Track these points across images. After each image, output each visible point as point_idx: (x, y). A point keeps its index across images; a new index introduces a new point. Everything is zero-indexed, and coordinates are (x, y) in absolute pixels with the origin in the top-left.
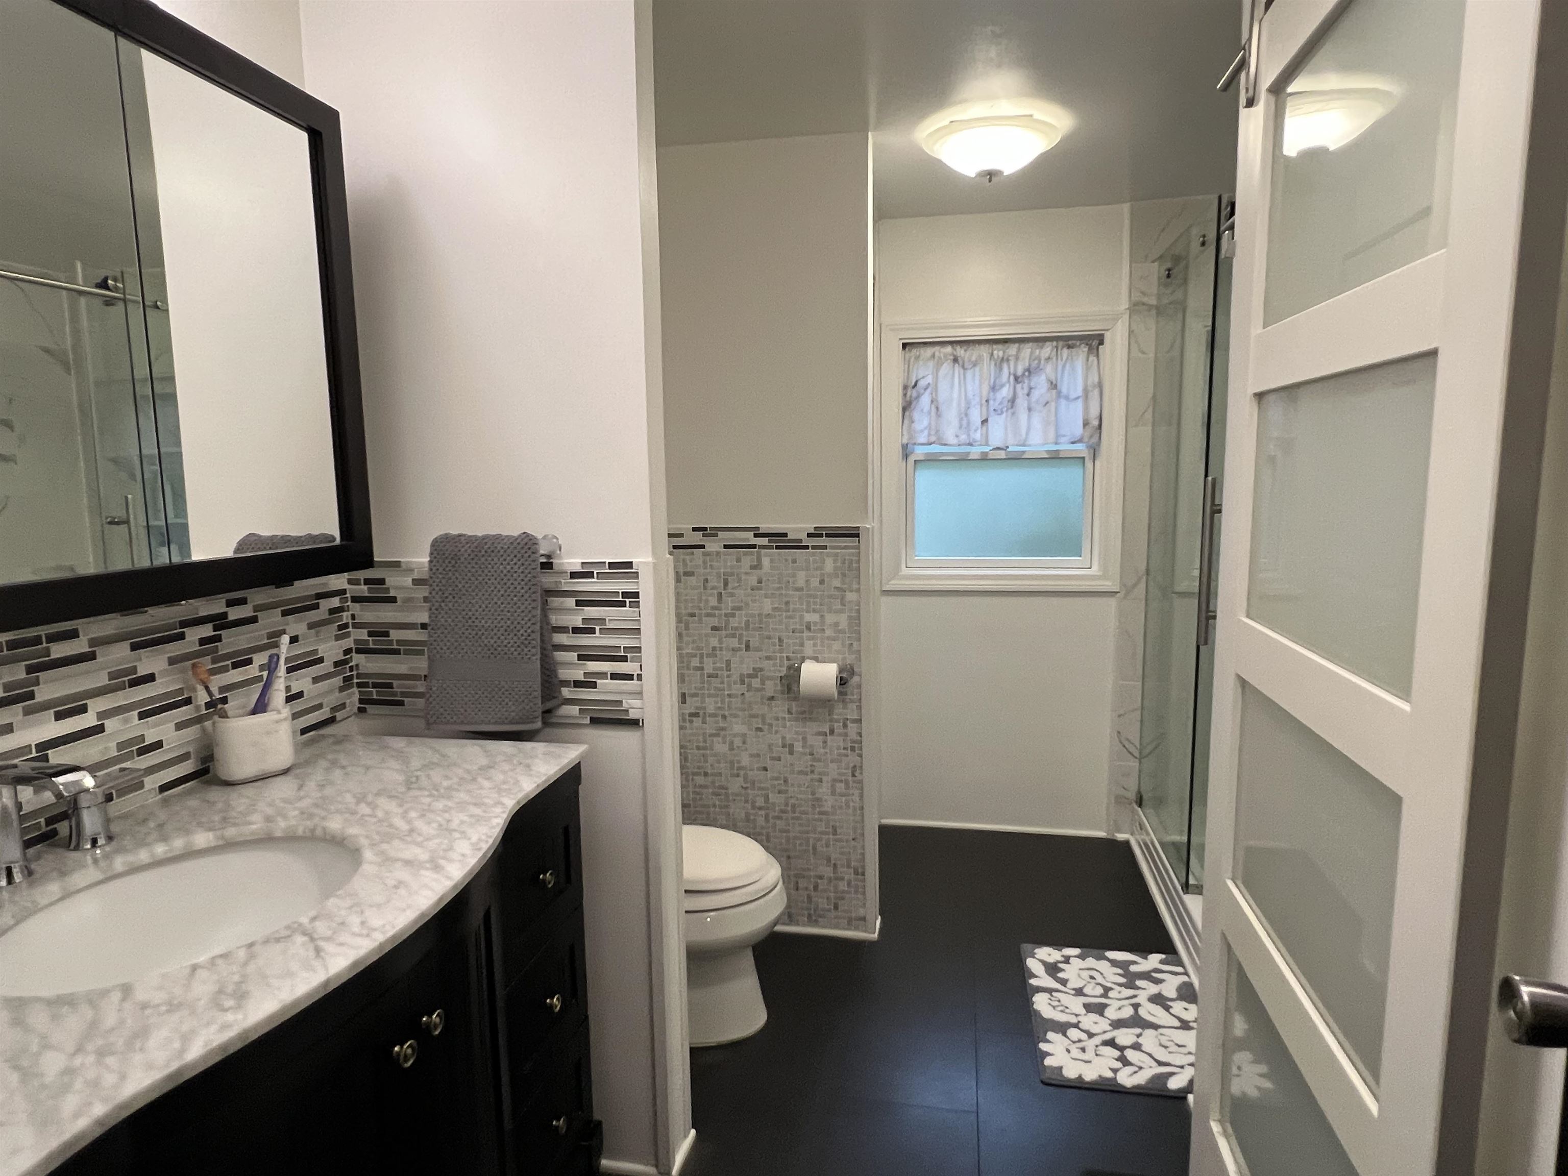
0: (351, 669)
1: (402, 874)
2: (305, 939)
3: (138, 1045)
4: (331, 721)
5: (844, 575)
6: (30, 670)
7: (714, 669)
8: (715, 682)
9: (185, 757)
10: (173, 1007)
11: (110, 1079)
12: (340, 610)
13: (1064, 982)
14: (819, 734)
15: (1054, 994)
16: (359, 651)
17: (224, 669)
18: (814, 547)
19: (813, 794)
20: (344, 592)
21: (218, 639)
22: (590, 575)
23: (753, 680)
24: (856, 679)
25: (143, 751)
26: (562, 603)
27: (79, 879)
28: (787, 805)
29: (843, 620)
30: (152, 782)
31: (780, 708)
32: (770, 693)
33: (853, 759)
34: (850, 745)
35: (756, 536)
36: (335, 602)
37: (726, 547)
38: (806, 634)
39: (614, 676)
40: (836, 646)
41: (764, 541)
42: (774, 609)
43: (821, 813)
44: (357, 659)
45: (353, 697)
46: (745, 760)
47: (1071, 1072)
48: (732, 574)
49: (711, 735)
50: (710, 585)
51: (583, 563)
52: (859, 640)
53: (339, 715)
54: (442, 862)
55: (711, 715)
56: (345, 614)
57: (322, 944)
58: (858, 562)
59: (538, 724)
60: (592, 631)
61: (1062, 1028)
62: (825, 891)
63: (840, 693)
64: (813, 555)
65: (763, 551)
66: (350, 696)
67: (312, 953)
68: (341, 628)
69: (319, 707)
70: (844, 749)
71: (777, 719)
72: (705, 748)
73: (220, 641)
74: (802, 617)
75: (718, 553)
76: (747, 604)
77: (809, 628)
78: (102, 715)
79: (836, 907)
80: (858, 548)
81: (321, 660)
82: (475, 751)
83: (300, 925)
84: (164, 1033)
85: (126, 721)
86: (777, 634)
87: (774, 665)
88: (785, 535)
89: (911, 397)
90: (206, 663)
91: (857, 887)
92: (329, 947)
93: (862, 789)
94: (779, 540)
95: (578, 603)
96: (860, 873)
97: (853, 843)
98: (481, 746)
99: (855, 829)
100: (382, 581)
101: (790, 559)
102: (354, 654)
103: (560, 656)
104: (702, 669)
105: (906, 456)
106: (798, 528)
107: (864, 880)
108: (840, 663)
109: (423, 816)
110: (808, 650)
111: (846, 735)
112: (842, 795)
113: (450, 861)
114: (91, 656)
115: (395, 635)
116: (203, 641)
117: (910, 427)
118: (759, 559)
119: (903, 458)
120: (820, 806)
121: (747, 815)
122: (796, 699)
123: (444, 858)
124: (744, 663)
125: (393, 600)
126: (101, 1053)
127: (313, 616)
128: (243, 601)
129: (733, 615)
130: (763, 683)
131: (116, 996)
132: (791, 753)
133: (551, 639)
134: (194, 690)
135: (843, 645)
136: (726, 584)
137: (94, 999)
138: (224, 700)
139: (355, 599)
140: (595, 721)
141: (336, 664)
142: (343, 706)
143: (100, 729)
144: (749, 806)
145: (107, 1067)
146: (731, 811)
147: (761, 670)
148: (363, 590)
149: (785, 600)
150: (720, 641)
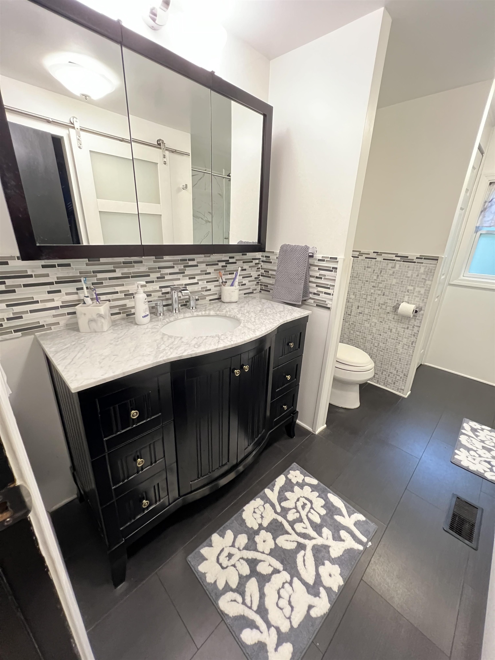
0: (259, 280)
1: (246, 330)
2: (218, 338)
3: (177, 349)
4: (252, 293)
5: (427, 274)
6: (184, 267)
7: (370, 300)
8: (370, 304)
9: (216, 294)
10: (187, 344)
11: (169, 353)
12: (259, 264)
13: (477, 436)
14: (402, 328)
15: (470, 438)
16: (262, 276)
17: (227, 274)
18: (418, 263)
19: (395, 346)
20: (260, 259)
21: (226, 266)
22: (324, 260)
23: (383, 306)
24: (422, 312)
25: (206, 291)
26: (314, 269)
27: (187, 315)
28: (385, 348)
29: (423, 291)
30: (208, 298)
31: (391, 316)
32: (387, 311)
33: (413, 339)
34: (413, 334)
35: (396, 256)
36: (257, 261)
37: (384, 259)
38: (407, 293)
39: (325, 293)
40: (417, 299)
41: (399, 259)
42: (396, 283)
43: (396, 353)
44: (261, 278)
45: (259, 288)
46: (374, 330)
47: (465, 463)
48: (384, 269)
49: (365, 320)
50: (375, 272)
51: (322, 257)
52: (427, 298)
53: (254, 292)
54: (256, 331)
55: (366, 314)
56: (259, 265)
57: (220, 340)
58: (435, 270)
59: (300, 303)
60: (321, 278)
61: (469, 450)
62: (391, 377)
63: (414, 316)
64: (417, 265)
65: (397, 262)
66: (258, 287)
67: (217, 342)
68: (258, 269)
69: (250, 288)
70: (411, 335)
71: (389, 320)
72: (362, 324)
73: (227, 267)
74: (406, 287)
75: (380, 261)
76: (387, 280)
77: (408, 291)
78: (198, 280)
79: (394, 383)
80: (436, 264)
81: (251, 276)
82: (281, 307)
83: (219, 335)
84: (183, 348)
85: (203, 283)
86: (396, 292)
87: (392, 302)
88: (407, 257)
89: (487, 206)
90: (223, 272)
91: (403, 379)
92: (221, 342)
93: (414, 349)
94: (405, 259)
95: (319, 269)
96: (406, 376)
97: (406, 366)
98: (283, 306)
99: (408, 361)
100: (269, 257)
101: (407, 266)
102: (260, 276)
103: (311, 284)
104: (366, 299)
105: (476, 232)
106: (413, 254)
107: (407, 378)
108: (417, 305)
109: (259, 319)
110: (406, 298)
111: (413, 330)
112: (406, 349)
113: (258, 330)
114: (197, 266)
115: (270, 272)
116: (222, 266)
117: (482, 219)
118: (395, 265)
119: (475, 232)
120: (397, 351)
121: (371, 347)
122: (397, 315)
123: (257, 330)
124: (381, 300)
125: (271, 262)
126: (171, 348)
127: (251, 264)
128: (233, 258)
129: (381, 283)
130: (386, 307)
131: (179, 338)
132: (391, 332)
133: (309, 279)
134: (219, 278)
135: (420, 299)
136: (381, 272)
137: (176, 338)
138: (226, 282)
139: (263, 261)
140: (317, 305)
141: (255, 278)
142: (256, 289)
143: (197, 283)
144: (372, 345)
145: (170, 351)
146: (366, 345)
147: (387, 303)
148: (264, 259)
149: (401, 280)
150: (375, 291)
